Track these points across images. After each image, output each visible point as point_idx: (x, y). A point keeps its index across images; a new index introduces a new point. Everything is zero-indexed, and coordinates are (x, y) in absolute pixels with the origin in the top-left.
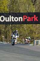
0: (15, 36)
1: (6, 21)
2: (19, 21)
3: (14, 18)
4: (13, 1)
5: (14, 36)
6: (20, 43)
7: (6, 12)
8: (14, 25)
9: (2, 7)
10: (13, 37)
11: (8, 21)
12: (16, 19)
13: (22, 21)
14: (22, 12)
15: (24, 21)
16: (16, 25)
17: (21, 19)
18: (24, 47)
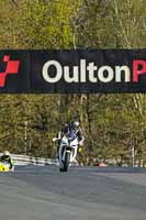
0: (69, 141)
1: (68, 79)
2: (118, 79)
3: (96, 68)
4: (93, 5)
5: (65, 140)
6: (120, 164)
7: (66, 47)
8: (97, 95)
9: (52, 29)
10: (62, 145)
11: (75, 79)
12: (106, 74)
13: (127, 79)
14: (129, 48)
15: (135, 80)
16: (104, 96)
17: (123, 72)
18: (135, 182)
